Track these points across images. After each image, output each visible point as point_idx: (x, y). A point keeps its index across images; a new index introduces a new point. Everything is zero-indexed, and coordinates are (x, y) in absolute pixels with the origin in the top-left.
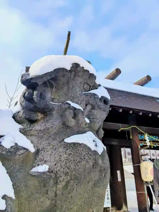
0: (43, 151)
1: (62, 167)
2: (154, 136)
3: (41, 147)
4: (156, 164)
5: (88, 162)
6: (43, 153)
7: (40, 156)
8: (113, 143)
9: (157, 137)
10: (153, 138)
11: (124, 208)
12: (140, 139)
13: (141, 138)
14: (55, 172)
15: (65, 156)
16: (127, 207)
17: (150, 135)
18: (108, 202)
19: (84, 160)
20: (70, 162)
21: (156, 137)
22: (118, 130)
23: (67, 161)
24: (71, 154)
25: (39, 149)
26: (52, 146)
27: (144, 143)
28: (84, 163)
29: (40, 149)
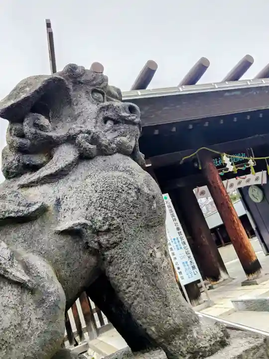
0: (65, 198)
1: (96, 210)
2: (237, 154)
3: (60, 195)
4: (253, 195)
5: (128, 193)
6: (65, 201)
7: (63, 207)
8: (179, 186)
9: (244, 154)
10: (237, 157)
11: (223, 275)
12: (219, 165)
13: (218, 163)
14: (90, 219)
15: (97, 195)
16: (227, 273)
17: (231, 155)
18: (195, 273)
19: (123, 192)
20: (105, 200)
21: (241, 155)
22: (179, 161)
23: (101, 200)
24: (103, 190)
25: (59, 199)
26: (75, 189)
27: (226, 170)
28: (124, 195)
29: (61, 197)
